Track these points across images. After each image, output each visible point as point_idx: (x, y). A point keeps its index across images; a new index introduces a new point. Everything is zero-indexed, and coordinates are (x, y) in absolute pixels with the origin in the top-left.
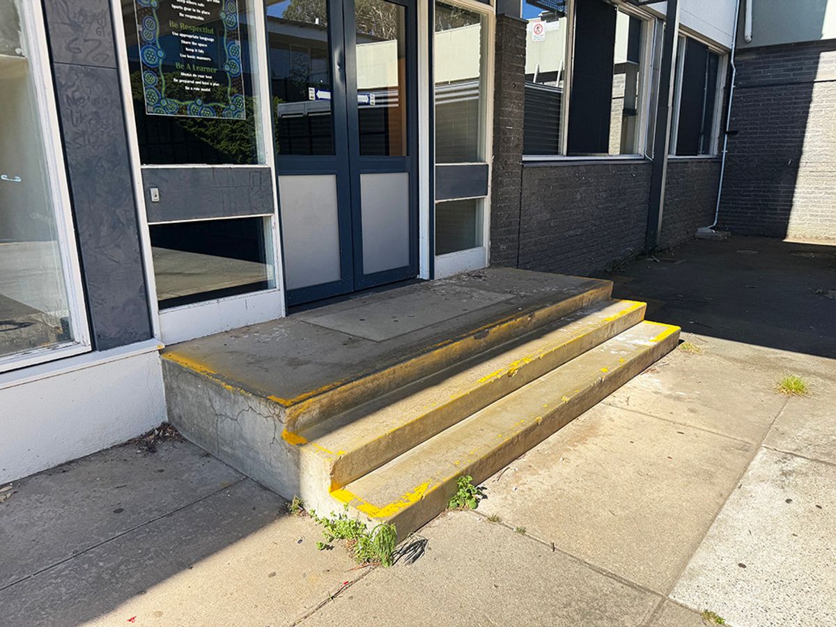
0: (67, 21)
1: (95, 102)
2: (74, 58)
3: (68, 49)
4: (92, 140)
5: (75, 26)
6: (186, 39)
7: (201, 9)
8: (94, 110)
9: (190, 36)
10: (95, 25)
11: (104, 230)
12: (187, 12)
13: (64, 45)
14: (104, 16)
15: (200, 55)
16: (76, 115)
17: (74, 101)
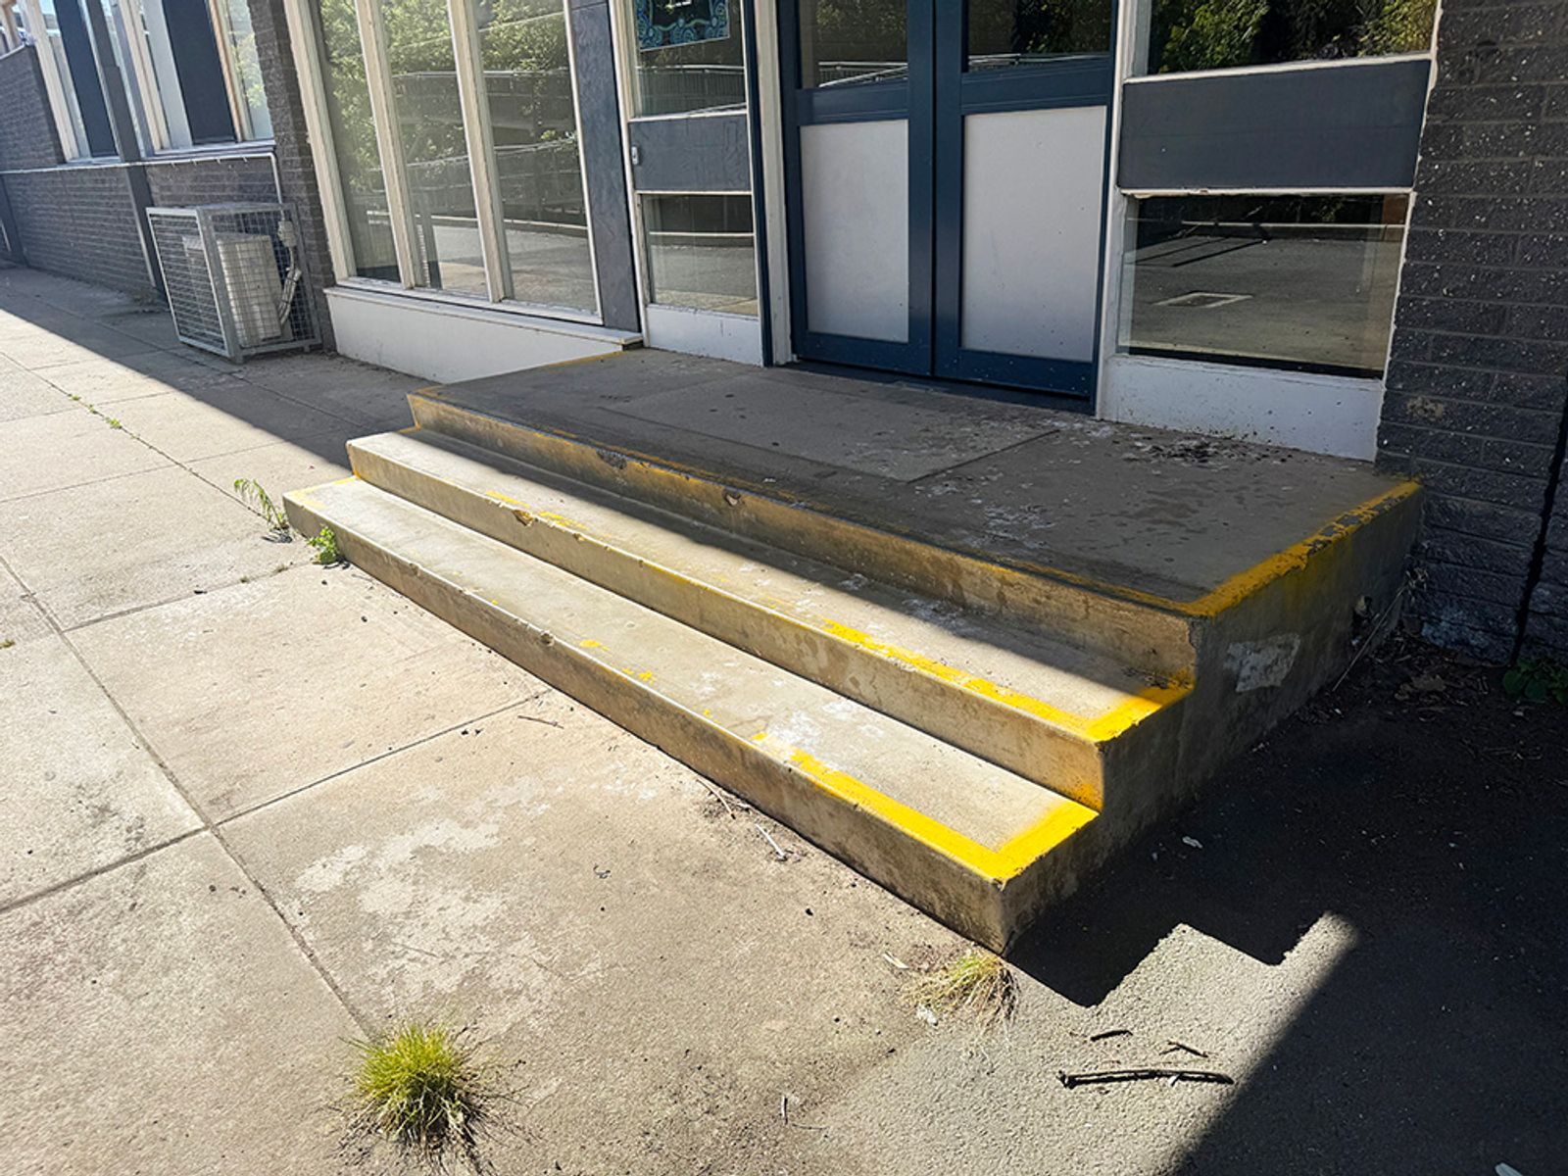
1: (595, 47)
4: (595, 91)
8: (595, 56)
11: (605, 194)
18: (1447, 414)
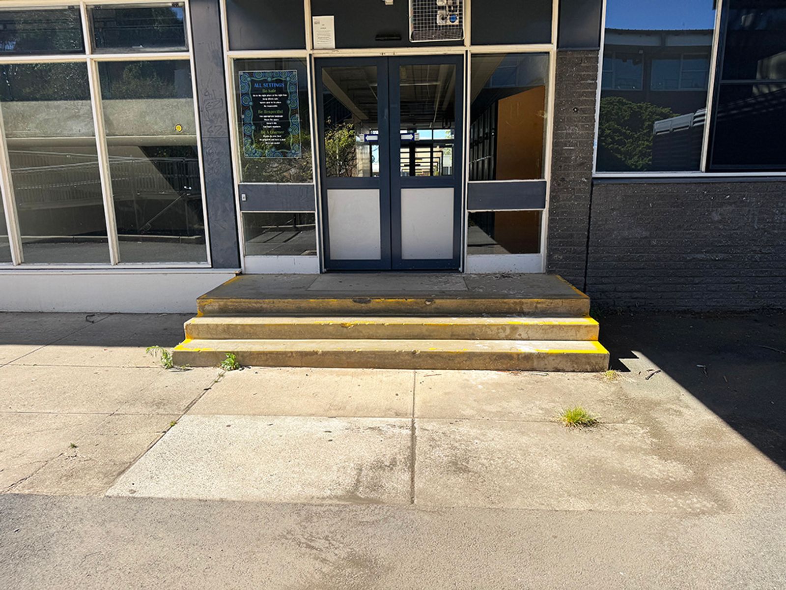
0: (208, 119)
1: (218, 154)
2: (210, 135)
3: (208, 131)
4: (216, 171)
5: (211, 121)
6: (267, 118)
7: (276, 101)
8: (218, 157)
9: (269, 116)
10: (220, 119)
11: (219, 212)
12: (269, 104)
13: (206, 130)
14: (224, 115)
15: (275, 125)
16: (210, 160)
17: (209, 154)
18: (563, 258)
